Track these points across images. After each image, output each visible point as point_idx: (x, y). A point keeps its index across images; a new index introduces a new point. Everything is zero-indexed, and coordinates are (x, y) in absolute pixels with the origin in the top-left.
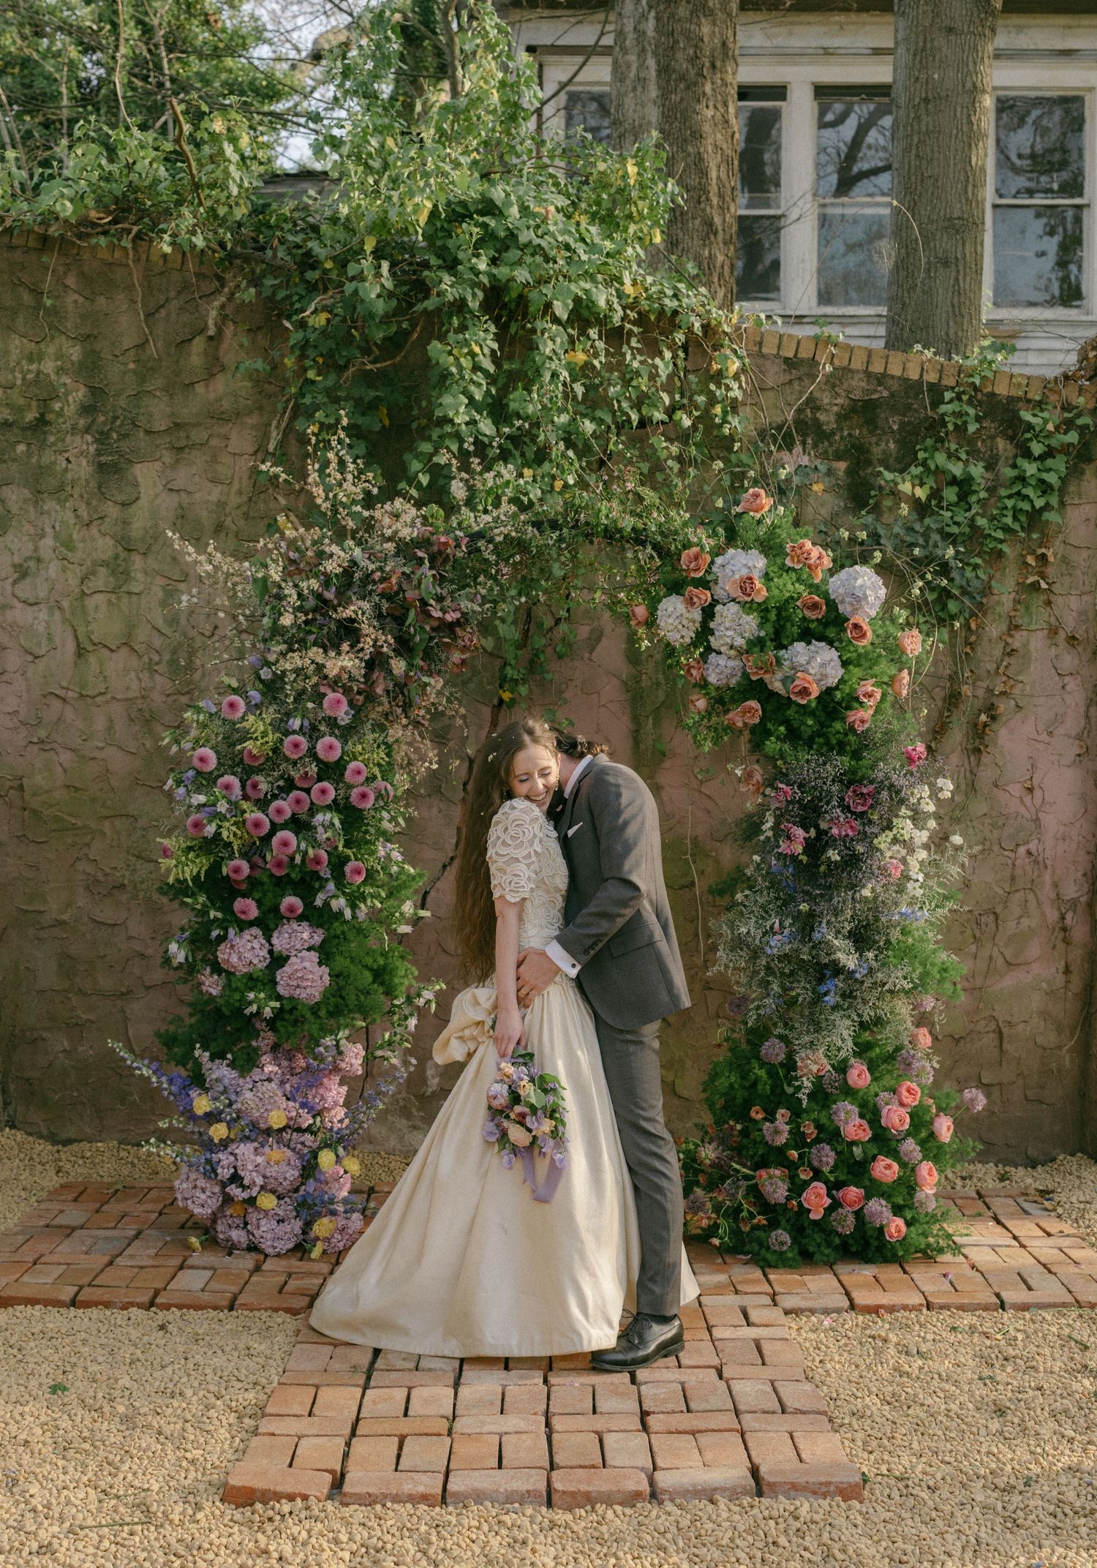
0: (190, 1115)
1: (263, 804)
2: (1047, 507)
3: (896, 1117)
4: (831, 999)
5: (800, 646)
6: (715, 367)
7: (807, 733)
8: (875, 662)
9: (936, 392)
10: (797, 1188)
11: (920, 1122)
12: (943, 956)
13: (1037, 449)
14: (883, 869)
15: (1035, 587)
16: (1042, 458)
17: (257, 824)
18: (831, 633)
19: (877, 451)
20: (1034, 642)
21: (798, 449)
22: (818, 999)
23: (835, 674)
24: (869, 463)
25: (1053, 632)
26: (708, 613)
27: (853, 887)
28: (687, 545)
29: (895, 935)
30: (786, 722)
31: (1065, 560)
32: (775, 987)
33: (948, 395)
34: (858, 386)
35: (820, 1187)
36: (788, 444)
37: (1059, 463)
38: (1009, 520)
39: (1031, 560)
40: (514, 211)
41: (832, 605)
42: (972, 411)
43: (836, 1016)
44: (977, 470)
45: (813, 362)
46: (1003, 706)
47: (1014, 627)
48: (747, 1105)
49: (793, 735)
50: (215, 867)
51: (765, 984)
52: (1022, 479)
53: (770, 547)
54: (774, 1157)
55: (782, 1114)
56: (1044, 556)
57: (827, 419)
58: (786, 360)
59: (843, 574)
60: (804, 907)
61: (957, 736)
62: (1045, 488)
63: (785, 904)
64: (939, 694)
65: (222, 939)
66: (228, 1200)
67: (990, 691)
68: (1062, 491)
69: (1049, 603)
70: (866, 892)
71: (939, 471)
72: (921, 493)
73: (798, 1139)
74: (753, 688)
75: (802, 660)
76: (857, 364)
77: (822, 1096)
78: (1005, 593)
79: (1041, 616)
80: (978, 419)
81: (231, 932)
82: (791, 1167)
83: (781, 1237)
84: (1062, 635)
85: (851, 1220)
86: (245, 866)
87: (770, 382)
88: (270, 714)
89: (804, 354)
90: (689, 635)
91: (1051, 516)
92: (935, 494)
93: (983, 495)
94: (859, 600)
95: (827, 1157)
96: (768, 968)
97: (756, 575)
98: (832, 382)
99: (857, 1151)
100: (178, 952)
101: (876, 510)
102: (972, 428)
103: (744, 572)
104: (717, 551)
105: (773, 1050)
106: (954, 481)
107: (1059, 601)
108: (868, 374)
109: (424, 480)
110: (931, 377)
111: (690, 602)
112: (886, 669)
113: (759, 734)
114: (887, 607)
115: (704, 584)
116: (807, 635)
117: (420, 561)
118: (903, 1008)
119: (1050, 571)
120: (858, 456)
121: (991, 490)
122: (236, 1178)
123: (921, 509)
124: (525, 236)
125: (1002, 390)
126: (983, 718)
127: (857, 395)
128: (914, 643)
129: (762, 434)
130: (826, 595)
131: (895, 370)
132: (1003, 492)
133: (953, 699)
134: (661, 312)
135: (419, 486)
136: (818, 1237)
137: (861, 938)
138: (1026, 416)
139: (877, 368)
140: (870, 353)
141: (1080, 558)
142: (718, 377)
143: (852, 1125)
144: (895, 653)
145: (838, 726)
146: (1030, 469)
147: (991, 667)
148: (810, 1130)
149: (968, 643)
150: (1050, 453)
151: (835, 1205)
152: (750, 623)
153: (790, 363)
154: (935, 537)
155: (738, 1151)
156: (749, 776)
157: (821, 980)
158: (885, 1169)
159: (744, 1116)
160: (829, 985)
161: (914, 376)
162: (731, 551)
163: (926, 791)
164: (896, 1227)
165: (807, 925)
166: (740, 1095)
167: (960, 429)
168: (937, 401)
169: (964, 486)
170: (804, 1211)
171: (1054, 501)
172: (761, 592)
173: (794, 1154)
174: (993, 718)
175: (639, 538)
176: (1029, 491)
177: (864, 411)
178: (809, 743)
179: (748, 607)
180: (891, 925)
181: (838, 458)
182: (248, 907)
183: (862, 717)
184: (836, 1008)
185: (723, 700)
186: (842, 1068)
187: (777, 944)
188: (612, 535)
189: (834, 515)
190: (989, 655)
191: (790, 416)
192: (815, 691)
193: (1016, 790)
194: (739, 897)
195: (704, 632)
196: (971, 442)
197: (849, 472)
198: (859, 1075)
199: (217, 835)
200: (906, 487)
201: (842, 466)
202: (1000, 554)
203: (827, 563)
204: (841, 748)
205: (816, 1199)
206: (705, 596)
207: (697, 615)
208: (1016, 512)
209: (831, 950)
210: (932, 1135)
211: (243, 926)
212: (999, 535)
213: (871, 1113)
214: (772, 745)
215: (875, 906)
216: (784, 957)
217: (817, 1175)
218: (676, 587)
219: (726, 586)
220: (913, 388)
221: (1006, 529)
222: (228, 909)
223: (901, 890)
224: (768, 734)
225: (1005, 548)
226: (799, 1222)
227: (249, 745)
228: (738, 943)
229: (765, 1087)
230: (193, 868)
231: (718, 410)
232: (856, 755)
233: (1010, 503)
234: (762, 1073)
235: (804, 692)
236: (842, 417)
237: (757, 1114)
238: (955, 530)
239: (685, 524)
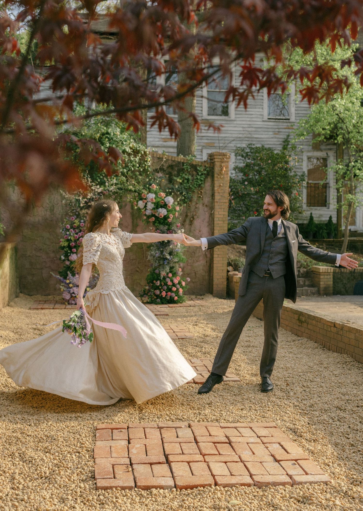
0: (66, 283)
1: (77, 234)
2: (202, 184)
3: (176, 281)
4: (166, 263)
5: (160, 209)
6: (146, 159)
7: (161, 222)
8: (172, 211)
9: (183, 163)
10: (161, 292)
11: (180, 283)
12: (183, 257)
13: (200, 174)
14: (174, 244)
15: (200, 197)
16: (201, 175)
17: (76, 237)
18: (165, 207)
19: (173, 173)
20: (200, 206)
21: (160, 173)
22: (164, 264)
23: (166, 213)
24: (172, 175)
25: (203, 204)
26: (146, 204)
27: (169, 246)
28: (143, 193)
29: (175, 253)
30: (158, 221)
31: (205, 192)
32: (157, 262)
33: (185, 164)
34: (170, 162)
35: (164, 292)
36: (158, 172)
37: (203, 176)
38: (195, 186)
39: (199, 192)
40: (112, 134)
41: (165, 203)
42: (189, 167)
43: (166, 266)
44: (190, 177)
45: (162, 158)
46: (195, 217)
47: (197, 204)
48: (153, 281)
49: (160, 223)
50: (69, 244)
51: (156, 261)
52: (197, 179)
53: (156, 193)
54: (157, 288)
55: (159, 282)
56: (201, 192)
57: (165, 168)
58: (158, 158)
59: (167, 197)
60: (161, 249)
61: (188, 222)
62: (201, 180)
63: (158, 249)
64: (184, 215)
65: (70, 255)
66: (72, 297)
67: (193, 214)
68: (204, 180)
69: (202, 199)
70: (171, 247)
71: (184, 177)
72: (181, 181)
73: (161, 285)
74: (153, 215)
75: (161, 211)
76: (170, 158)
77: (164, 278)
78: (195, 198)
79: (201, 202)
80: (190, 168)
81: (72, 254)
82: (160, 289)
83: (159, 300)
84: (205, 205)
85: (169, 297)
86: (74, 244)
87: (155, 161)
88: (78, 220)
89: (161, 157)
90: (143, 207)
91: (202, 185)
92: (183, 181)
93: (191, 181)
94: (169, 202)
95: (165, 287)
96: (156, 259)
97: (154, 198)
98: (166, 162)
99: (170, 287)
100: (63, 258)
101: (173, 184)
102: (189, 170)
103: (151, 198)
104: (148, 194)
105: (157, 271)
106: (186, 179)
107: (204, 199)
108: (172, 160)
109: (99, 180)
110: (182, 161)
111: (143, 202)
112: (174, 212)
113: (154, 223)
114: (174, 203)
115: (145, 199)
116: (162, 207)
117: (101, 196)
118: (177, 265)
119: (203, 194)
120: (170, 174)
121: (193, 180)
122: (73, 293)
123: (181, 184)
124: (114, 139)
125: (194, 163)
126: (192, 219)
127: (170, 164)
128: (178, 208)
129: (154, 170)
130: (164, 201)
131: (176, 160)
132: (195, 181)
133: (187, 216)
134: (137, 149)
135: (98, 181)
136: (164, 300)
137: (170, 254)
138: (198, 168)
139: (173, 159)
140: (172, 157)
141: (207, 192)
142: (146, 161)
143: (170, 283)
144: (175, 210)
145: (166, 221)
146: (199, 177)
147: (193, 210)
148: (163, 284)
149: (189, 206)
150: (202, 174)
151: (166, 295)
152: (153, 206)
153: (159, 158)
154: (183, 189)
155: (152, 288)
156: (153, 229)
157: (164, 260)
158: (174, 289)
159: (153, 283)
160: (166, 261)
161: (179, 160)
162: (150, 194)
163: (180, 231)
164: (176, 298)
165: (162, 252)
166: (152, 279)
167: (187, 170)
168: (183, 165)
169: (188, 180)
170: (162, 296)
171: (203, 182)
172: (154, 201)
173: (160, 287)
174: (193, 219)
175: (135, 191)
176: (199, 181)
177: (171, 167)
178: (162, 224)
179: (152, 203)
180: (175, 252)
181: (167, 174)
182: (74, 250)
183: (170, 220)
184: (167, 265)
185: (149, 217)
186: (168, 274)
187: (157, 255)
188: (131, 190)
189: (166, 184)
190: (193, 208)
191: (159, 167)
192: (163, 216)
193: (197, 231)
194: (151, 248)
195: (145, 206)
196: (189, 172)
197: (169, 177)
198: (170, 275)
199: (71, 239)
200: (178, 180)
201: (167, 176)
202: (194, 192)
203: (165, 196)
204: (167, 224)
205: (164, 294)
206: (146, 201)
207: (144, 204)
208: (197, 184)
209: (166, 255)
210: (182, 285)
211: (73, 253)
212: (194, 188)
213: (172, 281)
214: (156, 224)
215: (172, 249)
216: (159, 257)
217: (164, 290)
218: (141, 199)
219: (149, 200)
220: (179, 163)
221: (195, 187)
222: (71, 250)
223: (176, 246)
224: (156, 222)
225: (195, 190)
226: (161, 298)
227: (75, 224)
228: (151, 255)
229: (156, 277)
230: (66, 244)
231: (146, 167)
232: (169, 226)
233: (195, 183)
234: (155, 275)
235: (161, 216)
236: (168, 168)
237: (154, 282)
238: (186, 187)
239: (142, 189)
